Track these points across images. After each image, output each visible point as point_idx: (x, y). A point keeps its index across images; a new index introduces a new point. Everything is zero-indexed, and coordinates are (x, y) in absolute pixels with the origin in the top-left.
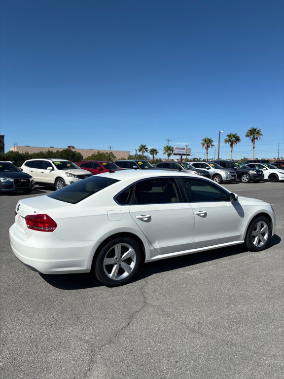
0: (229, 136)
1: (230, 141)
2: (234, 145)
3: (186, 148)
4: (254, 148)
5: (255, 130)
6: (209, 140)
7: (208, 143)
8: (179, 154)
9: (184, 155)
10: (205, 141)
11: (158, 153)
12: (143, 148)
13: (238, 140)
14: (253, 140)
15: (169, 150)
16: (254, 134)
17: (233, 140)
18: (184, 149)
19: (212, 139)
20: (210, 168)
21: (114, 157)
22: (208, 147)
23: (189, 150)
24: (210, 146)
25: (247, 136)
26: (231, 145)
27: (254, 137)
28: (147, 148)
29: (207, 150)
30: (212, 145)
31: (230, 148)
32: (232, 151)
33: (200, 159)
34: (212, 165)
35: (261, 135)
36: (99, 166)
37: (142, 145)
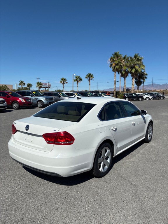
0: (76, 77)
1: (76, 80)
2: (79, 83)
3: (48, 84)
4: (90, 84)
5: (90, 74)
6: (65, 79)
7: (64, 81)
8: (44, 87)
9: (47, 88)
10: (62, 80)
11: (32, 87)
12: (22, 83)
13: (81, 79)
14: (89, 80)
15: (40, 84)
16: (90, 76)
17: (78, 80)
18: (46, 84)
19: (66, 79)
20: (76, 96)
21: (8, 89)
22: (64, 83)
23: (50, 85)
24: (65, 83)
25: (86, 78)
26: (77, 83)
27: (90, 78)
28: (24, 83)
29: (64, 85)
30: (66, 82)
31: (77, 84)
32: (78, 86)
33: (62, 90)
34: (77, 94)
35: (93, 77)
36: (7, 95)
37: (21, 81)
